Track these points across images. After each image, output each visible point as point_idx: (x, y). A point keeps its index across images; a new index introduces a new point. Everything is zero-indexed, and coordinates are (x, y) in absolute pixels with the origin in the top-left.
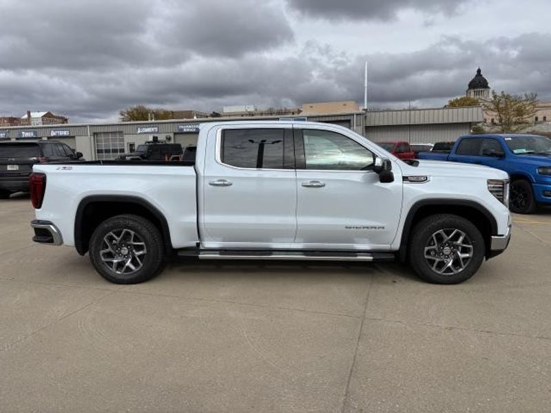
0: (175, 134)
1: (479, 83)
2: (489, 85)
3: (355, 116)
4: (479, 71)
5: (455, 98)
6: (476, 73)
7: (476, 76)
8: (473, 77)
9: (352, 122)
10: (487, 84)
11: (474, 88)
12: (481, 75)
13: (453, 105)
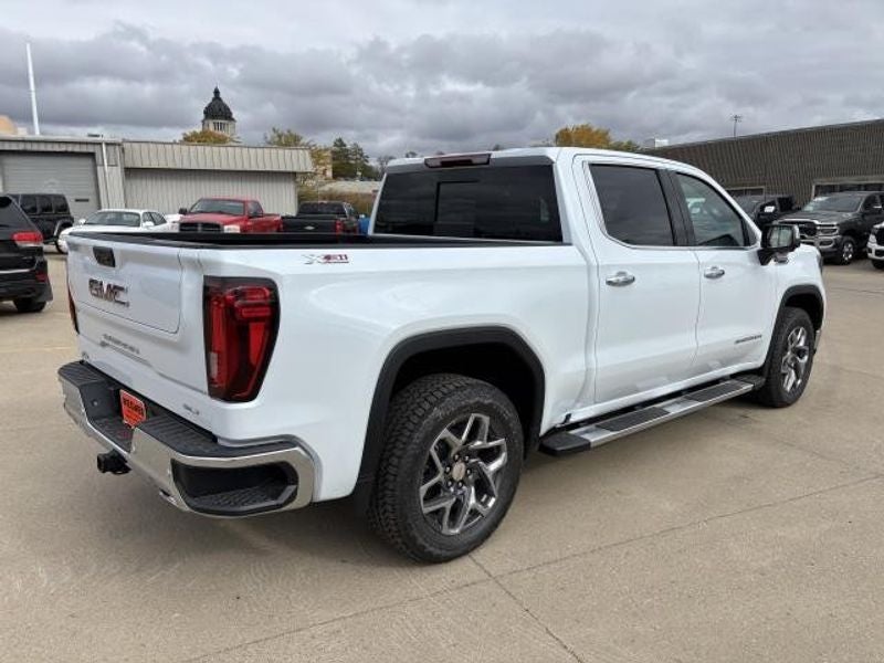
1: (218, 111)
2: (234, 116)
3: (104, 146)
4: (217, 92)
5: (192, 131)
6: (213, 96)
7: (214, 100)
8: (209, 101)
9: (98, 156)
10: (231, 113)
11: (213, 117)
12: (220, 99)
13: (188, 140)
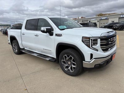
0: (100, 20)
